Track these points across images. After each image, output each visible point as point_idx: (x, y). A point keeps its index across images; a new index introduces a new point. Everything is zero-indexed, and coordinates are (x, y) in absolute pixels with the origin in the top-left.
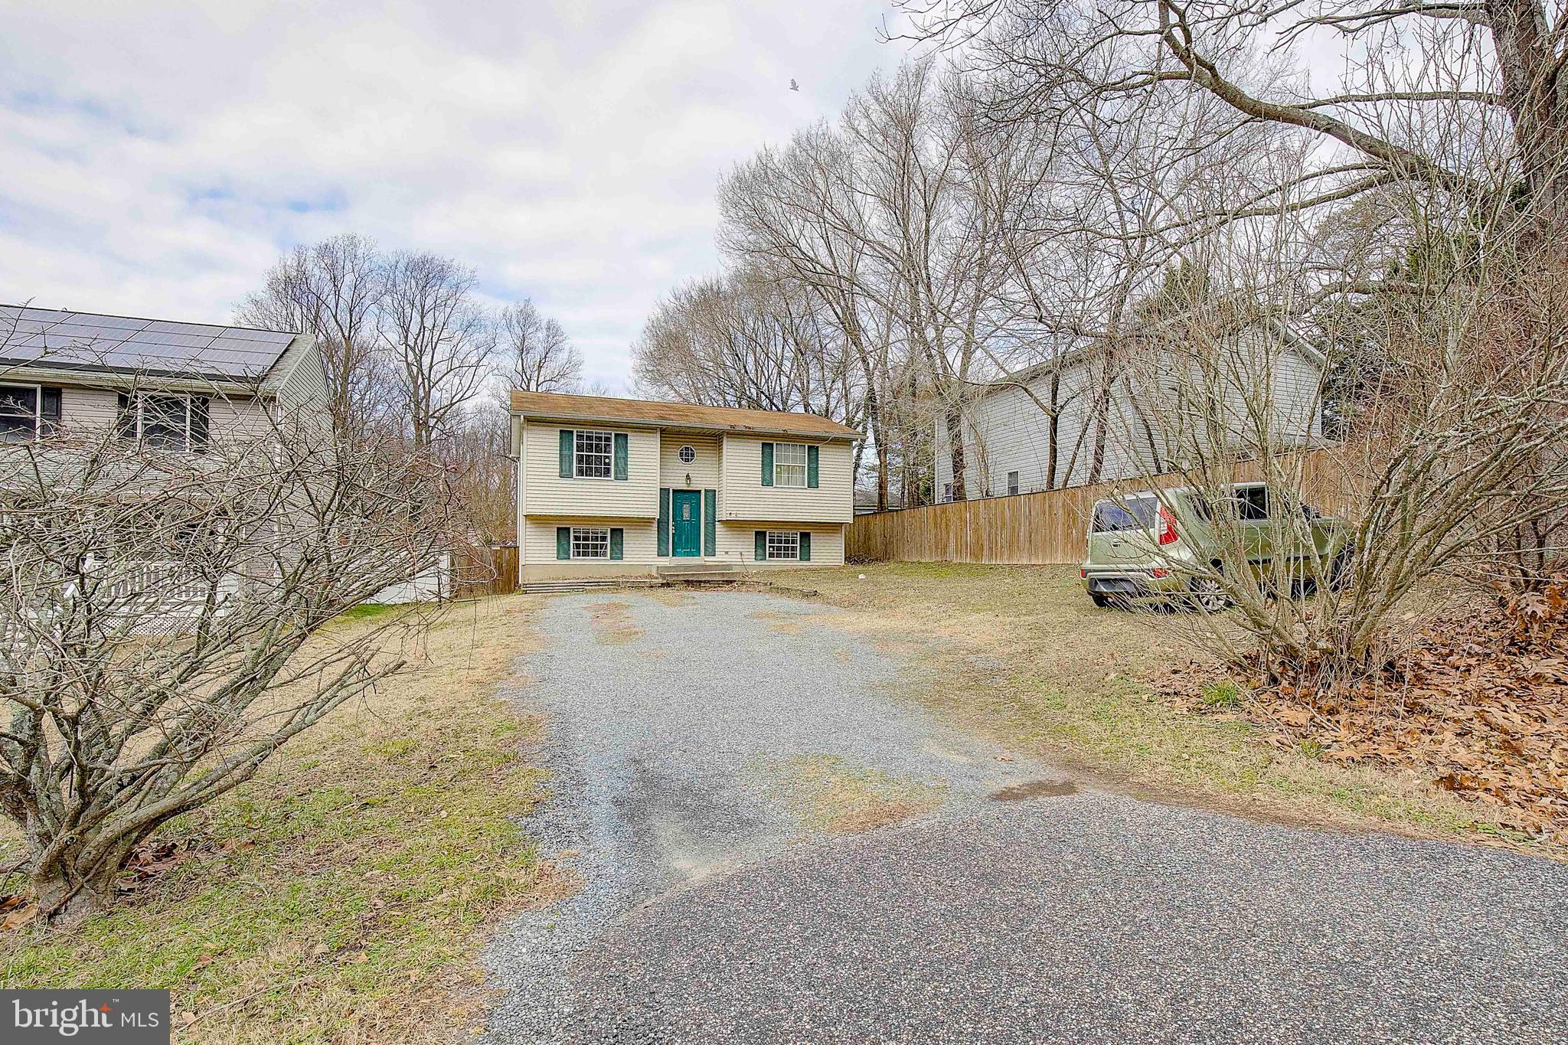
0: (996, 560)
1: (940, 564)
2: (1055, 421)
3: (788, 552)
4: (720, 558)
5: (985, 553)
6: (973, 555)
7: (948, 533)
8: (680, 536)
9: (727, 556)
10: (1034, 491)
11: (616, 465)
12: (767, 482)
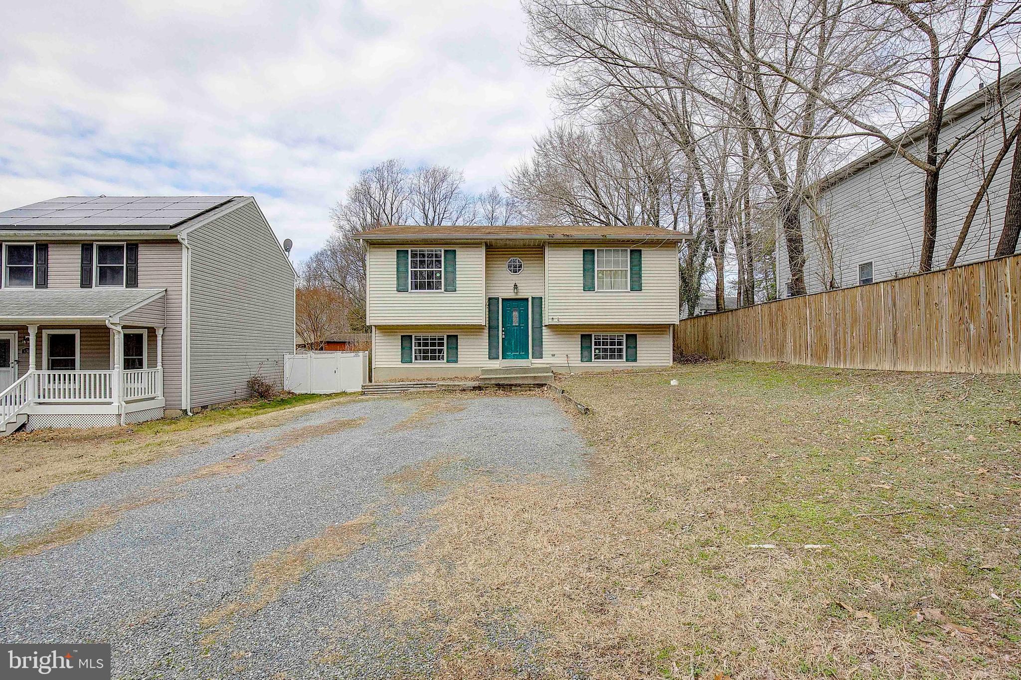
0: (845, 363)
1: (774, 366)
2: (934, 176)
3: (616, 354)
4: (546, 360)
5: (830, 355)
6: (815, 356)
7: (784, 331)
8: (510, 340)
9: (553, 358)
10: (900, 276)
11: (446, 278)
12: (589, 287)
